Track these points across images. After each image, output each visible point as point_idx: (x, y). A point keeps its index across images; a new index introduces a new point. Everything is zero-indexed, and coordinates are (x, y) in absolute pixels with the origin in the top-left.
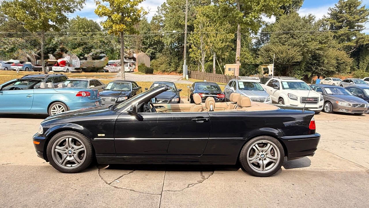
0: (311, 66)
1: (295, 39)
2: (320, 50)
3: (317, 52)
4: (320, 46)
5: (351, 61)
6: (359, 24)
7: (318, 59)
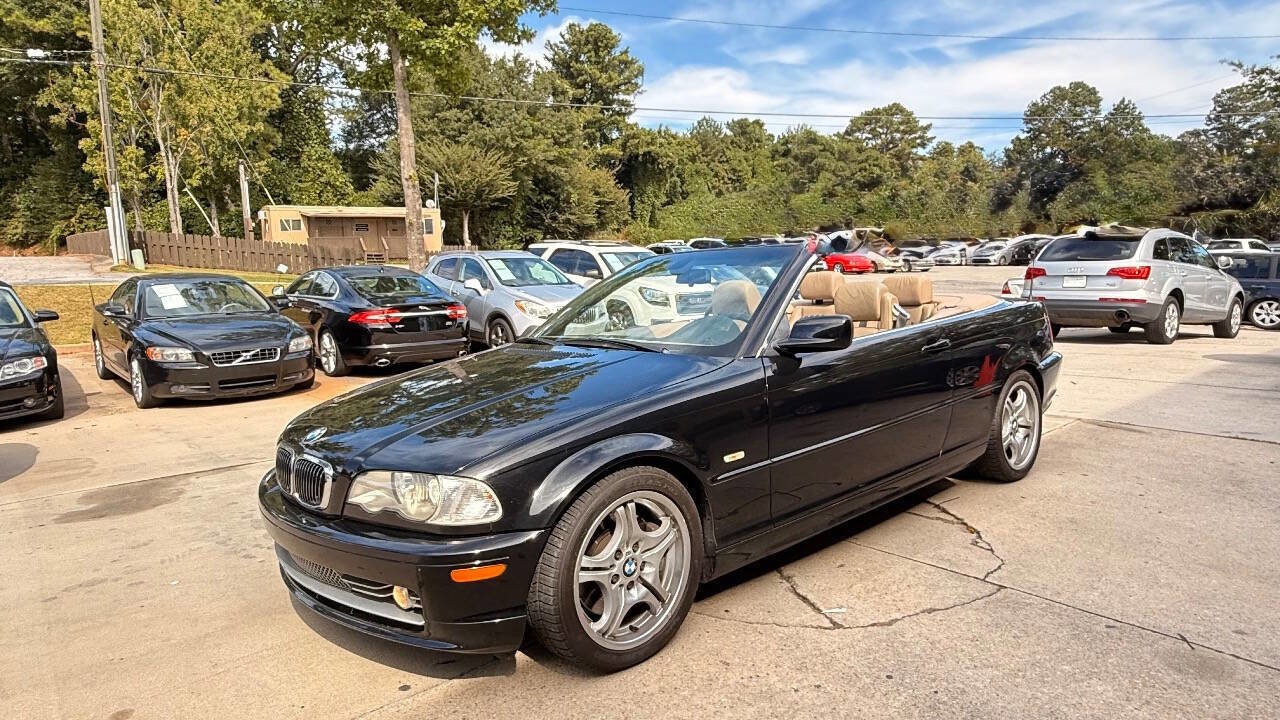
0: (537, 211)
1: (488, 126)
2: (557, 164)
3: (551, 168)
4: (554, 153)
5: (623, 195)
6: (622, 97)
7: (553, 191)
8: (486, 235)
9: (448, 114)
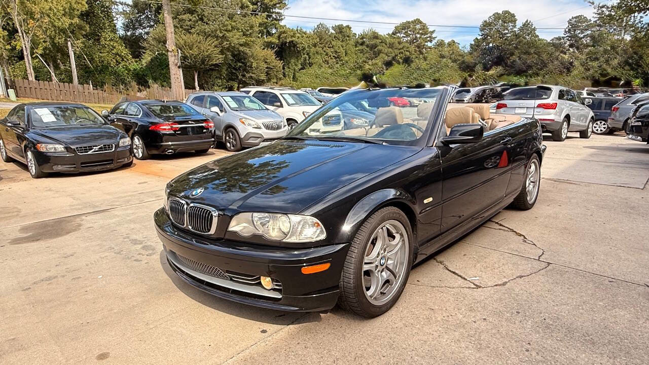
0: (234, 71)
1: (207, 24)
2: (245, 46)
3: (241, 48)
4: (243, 40)
5: (280, 64)
6: (277, 10)
7: (243, 61)
8: (207, 84)
9: (184, 17)
